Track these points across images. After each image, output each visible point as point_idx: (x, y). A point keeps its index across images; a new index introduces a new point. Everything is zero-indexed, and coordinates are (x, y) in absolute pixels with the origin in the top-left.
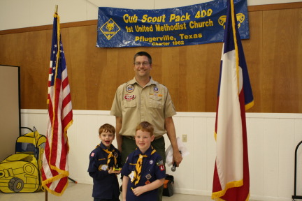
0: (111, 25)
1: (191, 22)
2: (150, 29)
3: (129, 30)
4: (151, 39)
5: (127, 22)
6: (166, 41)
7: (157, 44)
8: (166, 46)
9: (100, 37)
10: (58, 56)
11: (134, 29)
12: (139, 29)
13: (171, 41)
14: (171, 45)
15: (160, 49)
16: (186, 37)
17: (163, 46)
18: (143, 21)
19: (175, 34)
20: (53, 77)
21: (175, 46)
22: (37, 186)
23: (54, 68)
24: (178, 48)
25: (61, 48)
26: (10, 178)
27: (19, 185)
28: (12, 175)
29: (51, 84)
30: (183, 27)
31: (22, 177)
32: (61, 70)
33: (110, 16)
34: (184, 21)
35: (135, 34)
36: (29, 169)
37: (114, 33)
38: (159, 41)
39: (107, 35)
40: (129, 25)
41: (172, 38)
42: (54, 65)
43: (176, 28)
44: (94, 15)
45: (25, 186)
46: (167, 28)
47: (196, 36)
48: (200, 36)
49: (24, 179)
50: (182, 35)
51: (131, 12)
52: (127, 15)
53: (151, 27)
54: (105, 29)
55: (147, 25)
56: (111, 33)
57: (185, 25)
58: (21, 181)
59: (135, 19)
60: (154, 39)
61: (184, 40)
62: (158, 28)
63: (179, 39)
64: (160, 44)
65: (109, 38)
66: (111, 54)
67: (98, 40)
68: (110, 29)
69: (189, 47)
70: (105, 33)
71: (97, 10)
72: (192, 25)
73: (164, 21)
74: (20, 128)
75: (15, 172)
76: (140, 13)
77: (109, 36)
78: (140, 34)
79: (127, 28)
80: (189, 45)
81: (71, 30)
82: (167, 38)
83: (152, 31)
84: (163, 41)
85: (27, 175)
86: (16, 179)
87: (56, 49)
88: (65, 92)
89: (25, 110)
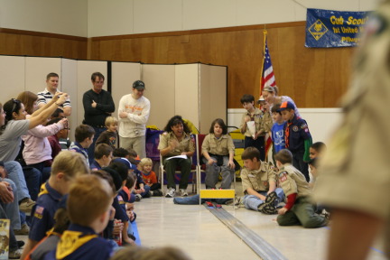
0: (318, 26)
2: (355, 31)
3: (336, 30)
5: (334, 23)
9: (309, 38)
11: (341, 30)
12: (345, 30)
18: (349, 23)
33: (317, 18)
35: (342, 34)
37: (322, 34)
39: (315, 36)
40: (336, 26)
44: (303, 17)
51: (338, 14)
52: (334, 17)
53: (356, 29)
54: (313, 30)
55: (352, 26)
56: (319, 33)
59: (341, 20)
65: (317, 38)
66: (318, 54)
67: (307, 41)
68: (318, 30)
70: (313, 34)
71: (306, 11)
76: (346, 15)
78: (346, 35)
79: (334, 29)
81: (280, 30)
83: (357, 32)
89: (231, 110)
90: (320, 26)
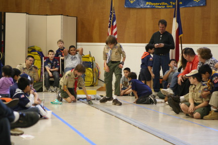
4: (155, 4)
6: (163, 6)
7: (158, 7)
8: (163, 8)
9: (127, 2)
13: (166, 6)
14: (166, 8)
15: (159, 10)
16: (173, 3)
20: (110, 25)
24: (169, 9)
25: (114, 12)
29: (110, 27)
36: (88, 73)
38: (159, 5)
41: (166, 4)
42: (111, 19)
48: (181, 3)
50: (171, 3)
60: (157, 4)
61: (172, 5)
63: (170, 5)
64: (160, 7)
67: (125, 3)
77: (132, 1)
82: (163, 3)
84: (161, 5)
85: (87, 76)
87: (112, 13)
88: (115, 31)
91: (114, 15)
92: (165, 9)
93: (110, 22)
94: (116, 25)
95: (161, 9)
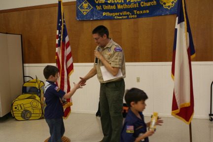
0: (85, 5)
1: (142, 2)
2: (114, 7)
3: (99, 8)
4: (114, 14)
5: (97, 2)
6: (124, 15)
7: (118, 17)
8: (124, 19)
9: (78, 13)
10: (62, 27)
11: (102, 7)
12: (106, 7)
13: (127, 15)
14: (128, 18)
15: (120, 21)
16: (138, 12)
17: (122, 19)
18: (109, 2)
19: (131, 10)
20: (59, 41)
21: (131, 18)
22: (41, 115)
23: (60, 35)
24: (132, 20)
25: (64, 22)
26: (22, 110)
27: (28, 115)
28: (23, 108)
30: (136, 6)
31: (30, 109)
32: (64, 36)
34: (137, 2)
35: (103, 10)
36: (35, 104)
37: (88, 10)
38: (120, 16)
39: (84, 12)
40: (99, 4)
41: (128, 13)
42: (60, 33)
43: (132, 6)
45: (32, 115)
46: (125, 6)
47: (145, 12)
48: (148, 11)
49: (32, 111)
50: (135, 11)
53: (114, 6)
55: (111, 4)
56: (86, 10)
57: (137, 4)
58: (30, 112)
59: (103, 0)
60: (116, 14)
61: (137, 14)
62: (119, 7)
63: (133, 14)
64: (120, 18)
65: (85, 14)
66: (86, 25)
67: (77, 15)
68: (85, 8)
69: (140, 19)
70: (82, 11)
72: (142, 4)
73: (123, 2)
74: (24, 77)
75: (25, 106)
77: (85, 12)
78: (106, 11)
79: (97, 6)
80: (140, 17)
82: (125, 13)
83: (115, 8)
84: (122, 15)
85: (34, 108)
86: (26, 111)
87: (61, 23)
88: (68, 51)
89: (26, 65)
90: (87, 5)
91: (64, 26)
92: (127, 20)
93: (60, 37)
94: (69, 42)
95: (123, 20)
